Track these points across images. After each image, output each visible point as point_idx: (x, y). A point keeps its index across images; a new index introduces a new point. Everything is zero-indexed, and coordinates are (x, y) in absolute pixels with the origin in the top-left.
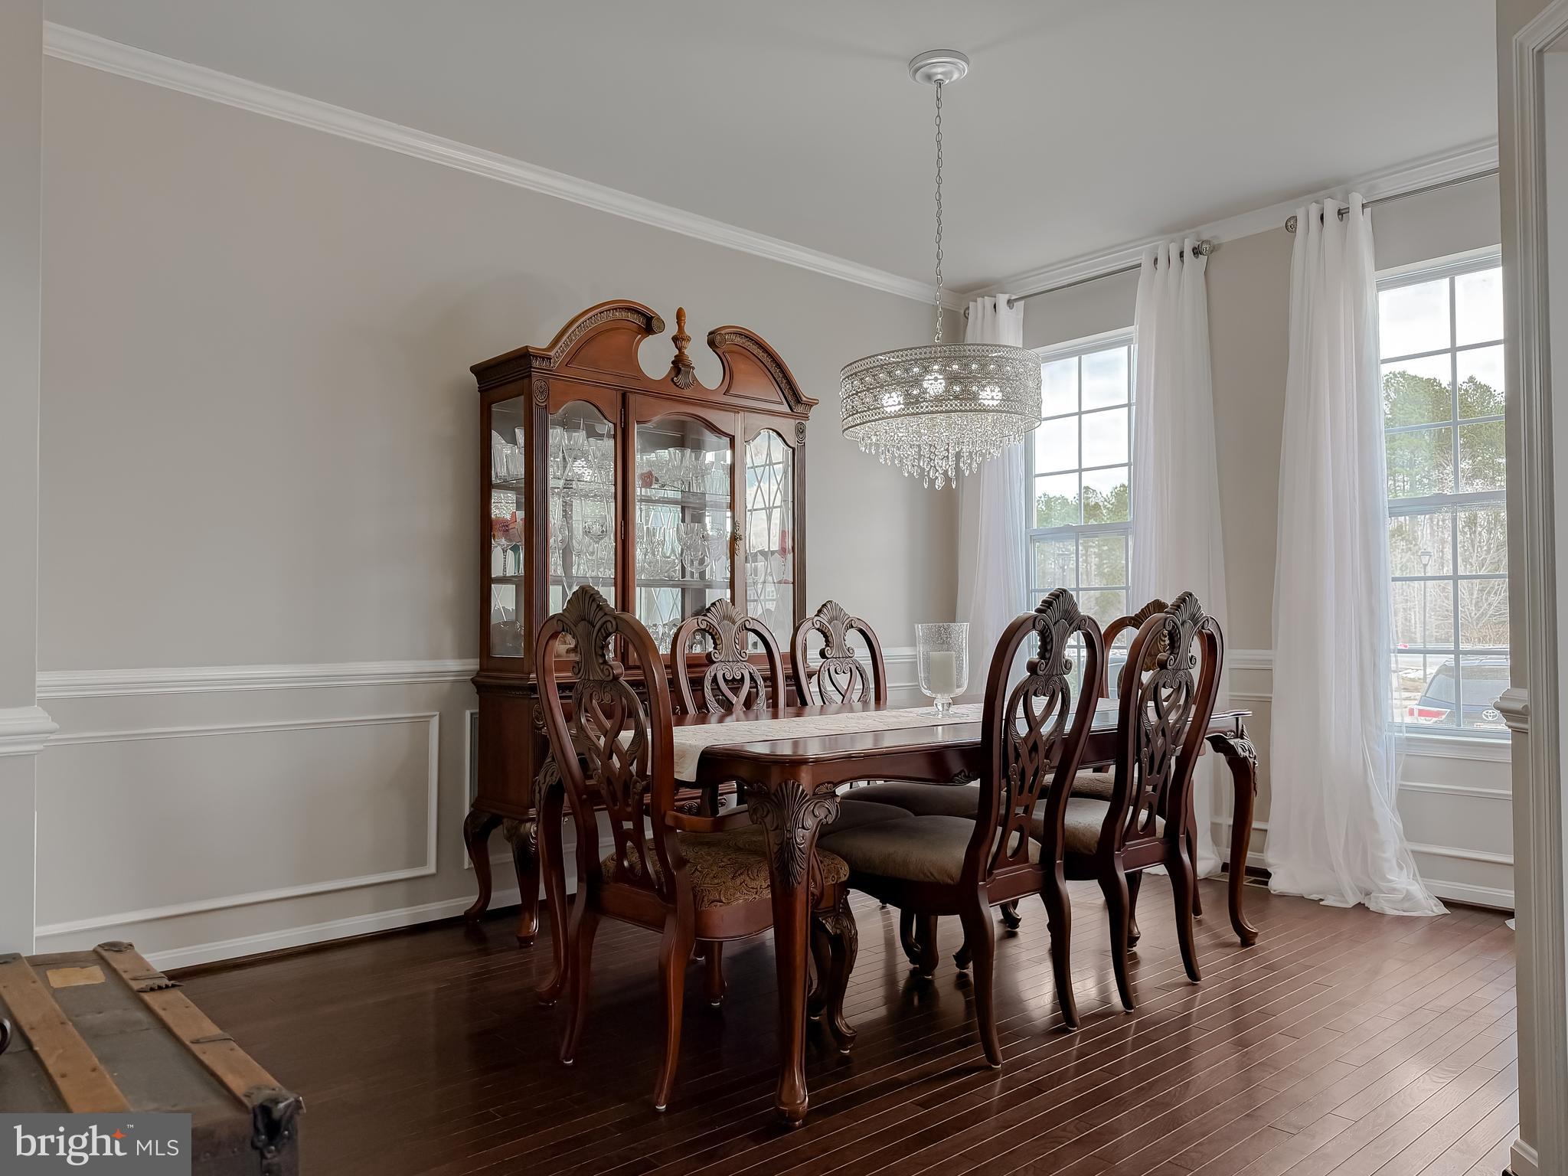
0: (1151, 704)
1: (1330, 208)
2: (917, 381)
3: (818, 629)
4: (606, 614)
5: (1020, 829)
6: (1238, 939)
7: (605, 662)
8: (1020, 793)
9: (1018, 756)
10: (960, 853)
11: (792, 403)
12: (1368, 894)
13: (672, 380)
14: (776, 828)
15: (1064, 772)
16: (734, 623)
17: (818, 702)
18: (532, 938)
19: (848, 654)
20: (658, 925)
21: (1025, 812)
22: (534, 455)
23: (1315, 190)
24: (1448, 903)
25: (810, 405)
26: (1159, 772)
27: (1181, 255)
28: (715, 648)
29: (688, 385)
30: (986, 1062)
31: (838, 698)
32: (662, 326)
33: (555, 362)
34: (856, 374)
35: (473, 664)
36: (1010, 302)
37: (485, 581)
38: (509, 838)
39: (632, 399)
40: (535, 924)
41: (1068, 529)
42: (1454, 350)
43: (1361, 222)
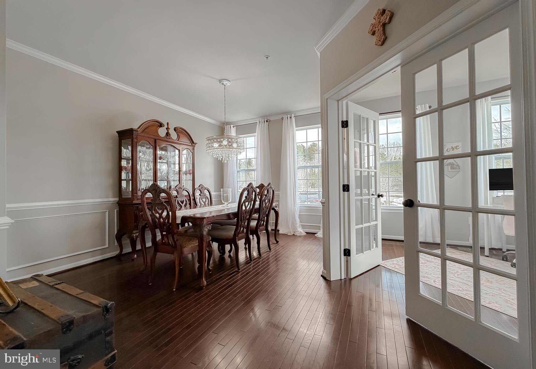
0: (264, 202)
1: (289, 116)
2: (222, 142)
3: (199, 190)
4: (160, 189)
5: (243, 227)
6: (276, 242)
7: (160, 199)
8: (243, 220)
9: (243, 213)
10: (233, 233)
11: (192, 144)
12: (295, 232)
13: (166, 137)
14: (199, 231)
15: (250, 215)
16: (182, 189)
17: (199, 205)
18: (135, 259)
19: (205, 195)
20: (173, 253)
21: (244, 224)
22: (133, 152)
23: (286, 113)
24: (306, 233)
25: (196, 144)
26: (265, 214)
27: (264, 121)
28: (178, 194)
29: (169, 139)
30: (238, 270)
31: (203, 204)
32: (164, 126)
33: (139, 132)
34: (209, 139)
35: (117, 199)
36: (233, 126)
37: (120, 180)
38: (128, 238)
39: (157, 141)
40: (135, 256)
41: (244, 170)
42: (307, 142)
43: (293, 119)
